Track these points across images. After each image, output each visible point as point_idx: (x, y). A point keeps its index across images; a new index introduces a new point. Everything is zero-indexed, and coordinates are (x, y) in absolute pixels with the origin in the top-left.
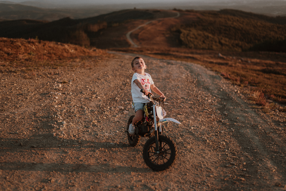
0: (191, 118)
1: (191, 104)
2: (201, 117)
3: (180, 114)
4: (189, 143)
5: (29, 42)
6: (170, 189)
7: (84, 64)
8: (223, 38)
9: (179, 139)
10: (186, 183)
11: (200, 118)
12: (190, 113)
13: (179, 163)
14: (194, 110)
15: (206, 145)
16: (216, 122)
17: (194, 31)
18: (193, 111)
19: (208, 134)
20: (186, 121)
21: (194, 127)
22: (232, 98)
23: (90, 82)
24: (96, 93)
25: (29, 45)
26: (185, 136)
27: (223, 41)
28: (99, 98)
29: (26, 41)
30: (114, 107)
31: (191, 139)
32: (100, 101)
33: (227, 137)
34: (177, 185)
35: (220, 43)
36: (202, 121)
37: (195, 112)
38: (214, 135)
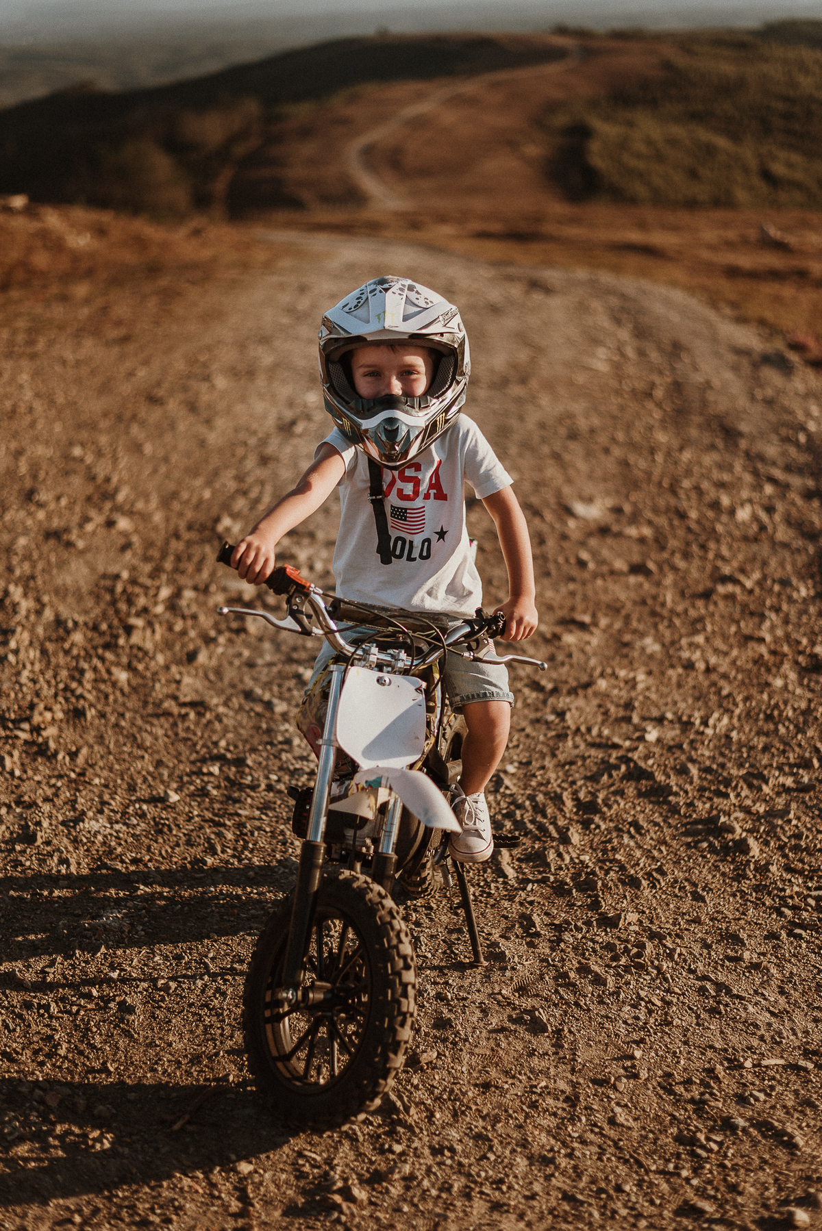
0: (643, 649)
1: (642, 540)
2: (700, 639)
3: (583, 626)
7: (105, 310)
8: (780, 153)
9: (565, 840)
11: (697, 646)
12: (638, 608)
13: (562, 1085)
14: (658, 584)
16: (793, 676)
17: (647, 128)
18: (654, 591)
20: (614, 675)
21: (660, 720)
23: (104, 424)
24: (117, 490)
26: (604, 819)
27: (778, 169)
28: (123, 524)
30: (195, 588)
31: (648, 842)
32: (126, 546)
35: (768, 176)
36: (709, 670)
37: (663, 604)
38: (788, 790)
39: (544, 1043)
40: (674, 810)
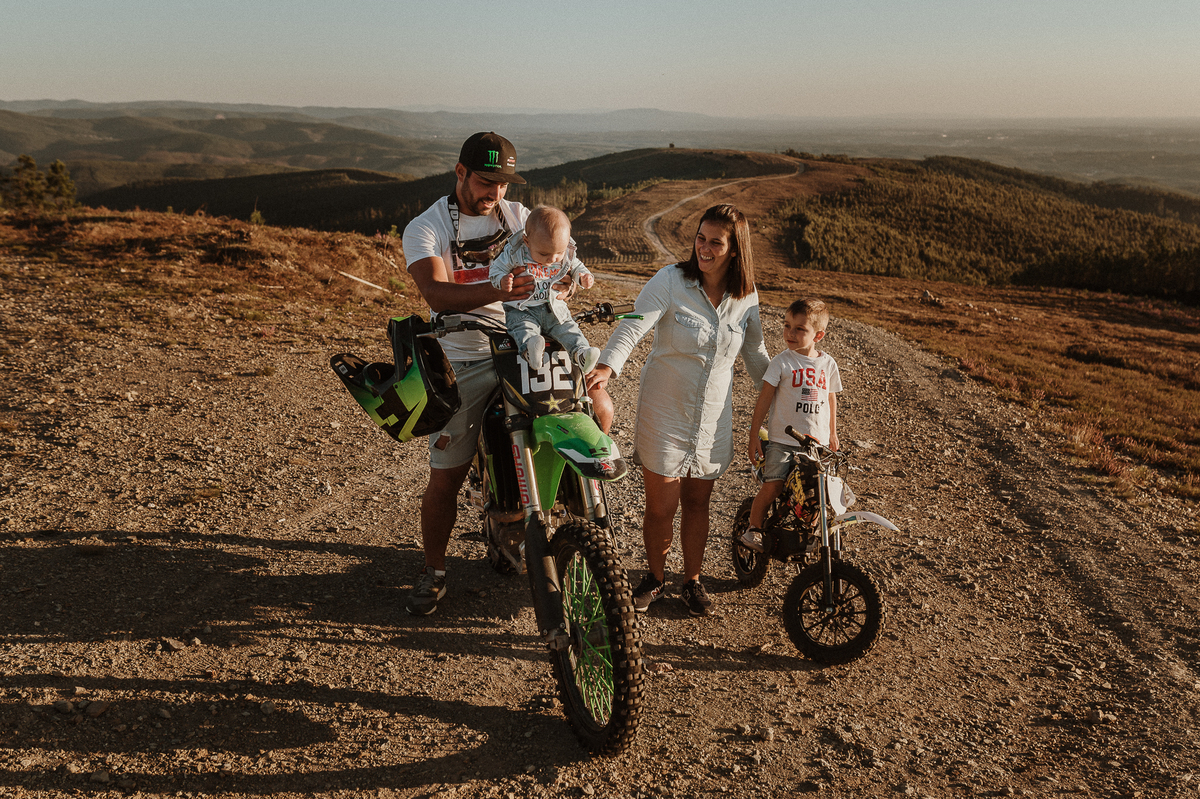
2: (936, 506)
3: (875, 496)
4: (925, 595)
5: (379, 246)
6: (902, 743)
8: (933, 243)
10: (944, 725)
11: (935, 510)
12: (901, 491)
14: (909, 481)
15: (974, 600)
16: (984, 526)
17: (845, 219)
18: (908, 484)
19: (971, 566)
21: (923, 538)
22: (1014, 447)
25: (380, 255)
26: (905, 570)
29: (368, 240)
31: (928, 582)
33: (1029, 575)
34: (917, 730)
35: (924, 257)
36: (942, 520)
37: (914, 490)
38: (989, 569)
39: (897, 644)
40: (938, 571)
